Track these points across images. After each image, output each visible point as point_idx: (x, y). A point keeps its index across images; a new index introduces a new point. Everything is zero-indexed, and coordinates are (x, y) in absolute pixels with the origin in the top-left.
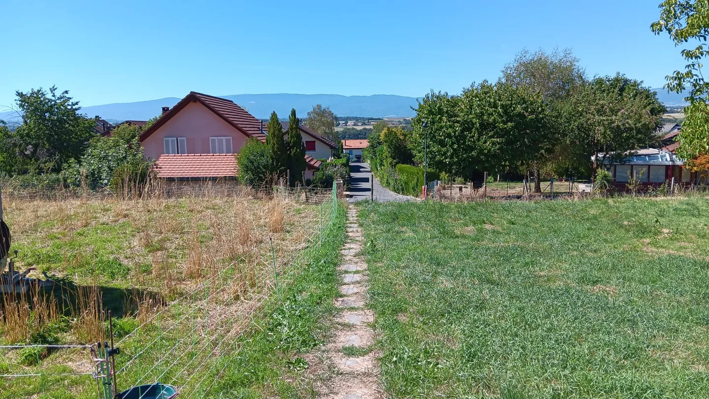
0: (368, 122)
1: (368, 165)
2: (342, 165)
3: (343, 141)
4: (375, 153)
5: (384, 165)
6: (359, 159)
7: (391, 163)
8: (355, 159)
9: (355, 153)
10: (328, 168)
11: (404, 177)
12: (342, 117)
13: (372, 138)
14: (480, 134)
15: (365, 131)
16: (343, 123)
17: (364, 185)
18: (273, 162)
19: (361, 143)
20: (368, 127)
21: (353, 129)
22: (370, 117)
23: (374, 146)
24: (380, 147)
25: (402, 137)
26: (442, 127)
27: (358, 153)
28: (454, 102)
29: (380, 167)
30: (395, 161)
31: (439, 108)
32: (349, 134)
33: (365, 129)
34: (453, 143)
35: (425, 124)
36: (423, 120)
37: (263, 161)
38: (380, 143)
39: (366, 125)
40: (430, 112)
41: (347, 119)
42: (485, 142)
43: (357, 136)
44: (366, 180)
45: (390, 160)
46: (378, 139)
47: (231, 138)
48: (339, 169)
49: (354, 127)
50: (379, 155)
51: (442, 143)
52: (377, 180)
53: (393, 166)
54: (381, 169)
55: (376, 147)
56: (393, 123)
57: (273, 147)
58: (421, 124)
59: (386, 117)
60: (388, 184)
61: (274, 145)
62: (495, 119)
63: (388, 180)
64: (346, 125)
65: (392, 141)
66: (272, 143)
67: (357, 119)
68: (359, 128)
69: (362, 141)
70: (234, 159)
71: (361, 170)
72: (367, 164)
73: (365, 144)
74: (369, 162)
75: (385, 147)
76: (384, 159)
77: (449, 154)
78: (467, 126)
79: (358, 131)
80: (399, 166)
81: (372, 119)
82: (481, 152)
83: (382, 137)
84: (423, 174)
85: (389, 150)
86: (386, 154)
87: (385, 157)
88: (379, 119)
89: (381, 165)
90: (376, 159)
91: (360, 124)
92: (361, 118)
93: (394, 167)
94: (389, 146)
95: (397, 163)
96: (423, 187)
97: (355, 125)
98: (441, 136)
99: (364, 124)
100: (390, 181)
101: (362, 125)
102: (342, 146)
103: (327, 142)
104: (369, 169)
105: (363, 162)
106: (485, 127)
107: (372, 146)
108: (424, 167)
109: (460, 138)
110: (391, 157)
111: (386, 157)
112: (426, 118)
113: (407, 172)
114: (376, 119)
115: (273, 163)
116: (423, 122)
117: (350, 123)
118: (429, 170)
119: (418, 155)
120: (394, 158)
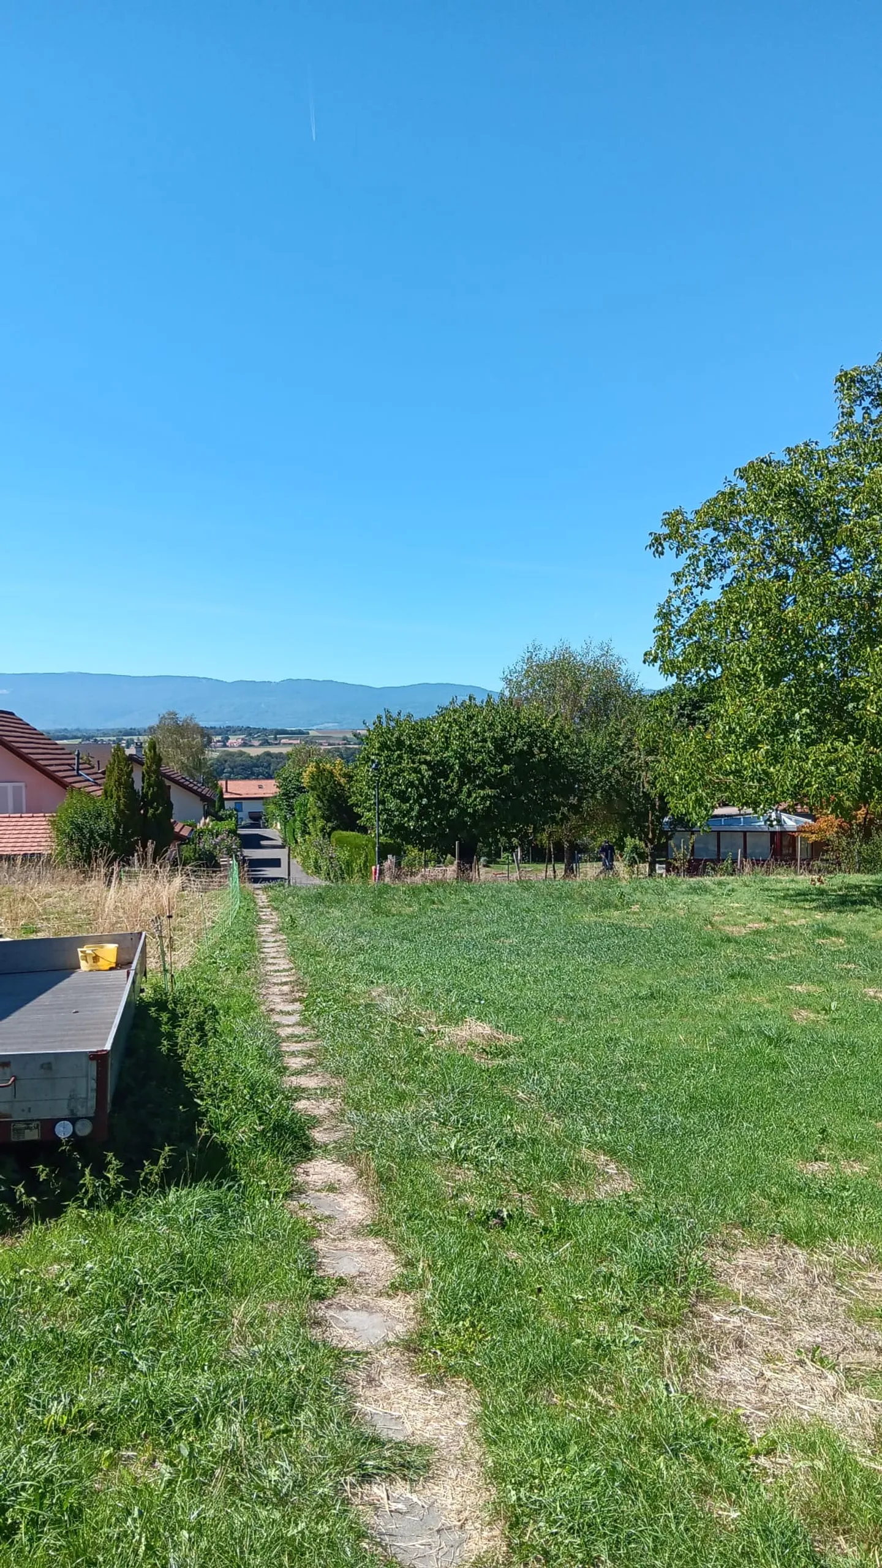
0: (276, 739)
1: (278, 833)
2: (230, 832)
3: (222, 783)
4: (291, 808)
5: (309, 834)
6: (256, 820)
7: (323, 829)
8: (249, 821)
9: (248, 807)
10: (205, 837)
11: (344, 855)
12: (215, 728)
13: (285, 779)
14: (462, 784)
15: (269, 758)
16: (219, 741)
17: (270, 872)
18: (118, 827)
19: (260, 787)
20: (274, 750)
21: (241, 754)
22: (279, 728)
23: (290, 794)
24: (301, 798)
25: (343, 781)
26: (402, 771)
27: (257, 807)
28: (421, 731)
29: (302, 837)
30: (330, 824)
31: (398, 739)
32: (232, 765)
33: (268, 754)
34: (421, 797)
35: (376, 766)
36: (373, 757)
37: (102, 825)
38: (300, 789)
39: (269, 744)
40: (384, 746)
41: (226, 732)
42: (469, 795)
43: (251, 770)
44: (276, 863)
45: (320, 823)
46: (298, 780)
47: (22, 784)
48: (223, 840)
49: (244, 749)
50: (300, 812)
51: (403, 797)
52: (296, 862)
53: (327, 834)
54: (305, 840)
55: (293, 797)
56: (331, 742)
57: (118, 803)
58: (370, 763)
59: (315, 728)
60: (317, 868)
61: (119, 797)
62: (482, 761)
63: (316, 861)
64: (225, 746)
65: (324, 789)
66: (115, 796)
67: (249, 732)
68: (255, 752)
69: (263, 782)
70: (45, 823)
71: (263, 843)
72: (274, 831)
73: (270, 788)
74: (279, 827)
75: (311, 799)
76: (309, 822)
77: (414, 814)
78: (440, 769)
79: (251, 757)
80: (338, 834)
81: (284, 732)
82: (463, 812)
83: (306, 780)
84: (374, 848)
85: (319, 804)
86: (314, 811)
87: (311, 818)
88: (300, 733)
89: (305, 832)
90: (295, 821)
91: (256, 743)
92: (258, 730)
93: (327, 836)
94: (318, 796)
95: (333, 829)
96: (373, 868)
97: (245, 745)
98: (400, 785)
99: (265, 743)
100: (321, 862)
101: (261, 745)
102: (221, 794)
103: (195, 788)
104: (279, 842)
105: (266, 827)
106: (469, 771)
107: (284, 794)
108: (377, 834)
109: (431, 790)
110: (323, 817)
111: (314, 817)
112: (378, 755)
113: (349, 844)
114: (293, 733)
115: (117, 830)
116: (373, 761)
117: (234, 740)
118: (383, 839)
119: (367, 816)
120: (328, 820)
